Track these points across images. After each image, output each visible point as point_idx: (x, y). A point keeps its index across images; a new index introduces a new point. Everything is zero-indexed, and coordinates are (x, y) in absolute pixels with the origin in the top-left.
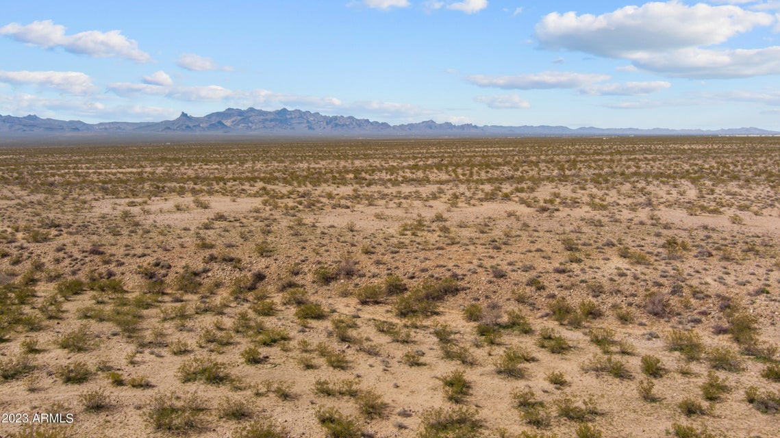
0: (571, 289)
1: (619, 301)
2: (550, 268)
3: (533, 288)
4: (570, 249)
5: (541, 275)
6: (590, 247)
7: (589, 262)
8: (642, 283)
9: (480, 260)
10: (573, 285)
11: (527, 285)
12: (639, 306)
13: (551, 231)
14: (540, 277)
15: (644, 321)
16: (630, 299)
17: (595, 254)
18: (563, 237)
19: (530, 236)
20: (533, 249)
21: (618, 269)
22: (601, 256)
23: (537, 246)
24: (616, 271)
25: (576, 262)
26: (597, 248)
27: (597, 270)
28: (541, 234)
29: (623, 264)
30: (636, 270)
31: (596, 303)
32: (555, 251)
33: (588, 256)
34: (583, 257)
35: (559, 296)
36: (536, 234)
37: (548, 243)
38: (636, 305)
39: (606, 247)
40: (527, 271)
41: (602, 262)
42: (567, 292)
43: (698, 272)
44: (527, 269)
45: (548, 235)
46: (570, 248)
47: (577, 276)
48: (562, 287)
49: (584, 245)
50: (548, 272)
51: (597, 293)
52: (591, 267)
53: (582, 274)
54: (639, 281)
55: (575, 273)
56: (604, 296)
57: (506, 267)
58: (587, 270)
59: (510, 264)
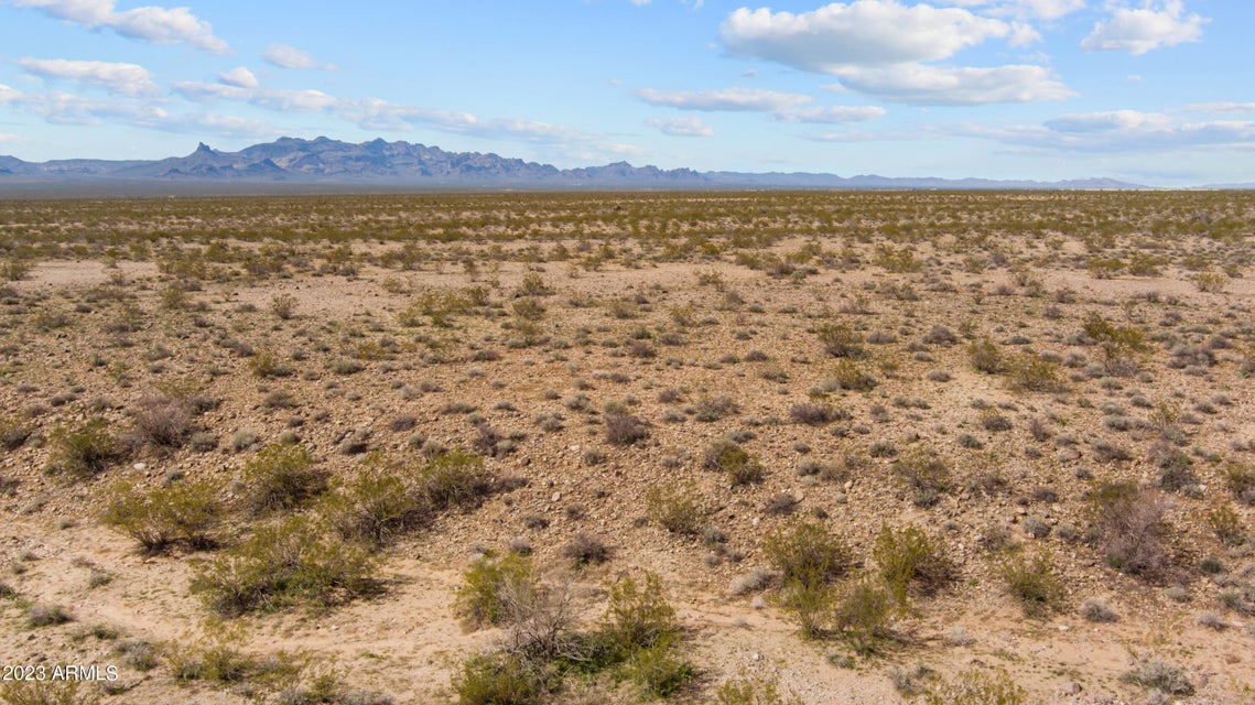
0: (843, 478)
1: (1004, 522)
2: (782, 406)
3: (725, 479)
4: (841, 353)
5: (753, 430)
6: (894, 348)
7: (895, 389)
8: (1063, 451)
9: (584, 387)
10: (850, 464)
11: (707, 467)
12: (1071, 539)
13: (794, 311)
14: (749, 437)
15: (1102, 599)
16: (1039, 512)
17: (907, 367)
18: (821, 323)
19: (741, 322)
20: (742, 354)
21: (979, 405)
22: (925, 371)
23: (754, 346)
24: (976, 413)
25: (859, 389)
26: (913, 348)
27: (920, 412)
28: (769, 318)
29: (992, 391)
30: (1032, 409)
31: (931, 532)
32: (800, 358)
33: (889, 369)
34: (875, 373)
35: (807, 505)
36: (756, 317)
37: (784, 338)
38: (1062, 535)
39: (933, 346)
40: (712, 420)
41: (931, 386)
42: (832, 491)
43: (1208, 410)
44: (711, 414)
45: (787, 319)
46: (842, 349)
47: (862, 432)
48: (815, 471)
49: (877, 340)
50: (776, 422)
51: (929, 494)
52: (901, 404)
53: (876, 427)
54: (1052, 443)
55: (857, 424)
56: (953, 501)
57: (656, 408)
58: (892, 410)
59: (667, 398)
